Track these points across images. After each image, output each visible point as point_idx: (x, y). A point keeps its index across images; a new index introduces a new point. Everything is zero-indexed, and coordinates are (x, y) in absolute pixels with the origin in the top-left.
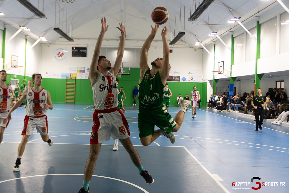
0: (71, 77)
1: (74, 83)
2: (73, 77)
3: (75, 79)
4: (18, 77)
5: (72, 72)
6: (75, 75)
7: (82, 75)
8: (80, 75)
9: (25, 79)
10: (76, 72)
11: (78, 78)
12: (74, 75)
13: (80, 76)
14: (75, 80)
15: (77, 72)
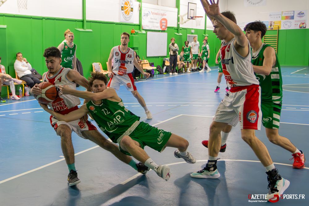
0: (272, 27)
1: (277, 35)
2: (274, 27)
3: (277, 29)
4: (197, 31)
5: (273, 20)
6: (279, 24)
7: (289, 24)
8: (286, 23)
9: (205, 34)
10: (279, 19)
11: (282, 28)
12: (277, 24)
13: (286, 25)
14: (278, 31)
15: (282, 19)
